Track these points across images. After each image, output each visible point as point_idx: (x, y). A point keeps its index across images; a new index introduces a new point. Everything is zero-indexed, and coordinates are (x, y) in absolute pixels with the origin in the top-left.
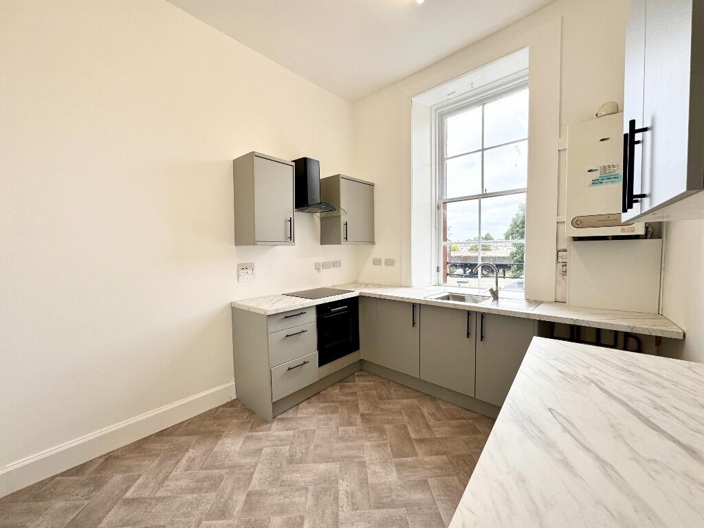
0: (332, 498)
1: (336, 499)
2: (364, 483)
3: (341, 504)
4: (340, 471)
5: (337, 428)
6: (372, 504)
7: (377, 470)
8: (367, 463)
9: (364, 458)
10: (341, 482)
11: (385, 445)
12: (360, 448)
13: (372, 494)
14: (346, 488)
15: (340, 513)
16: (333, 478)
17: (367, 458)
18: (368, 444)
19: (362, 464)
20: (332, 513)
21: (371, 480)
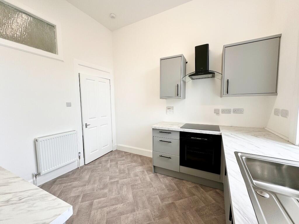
0: (114, 203)
1: (113, 205)
2: (122, 214)
3: (110, 207)
4: (128, 203)
5: (157, 195)
6: (109, 220)
7: (129, 218)
8: (135, 213)
9: (138, 210)
10: (122, 204)
11: (150, 220)
12: (144, 207)
13: (115, 218)
14: (118, 207)
15: (106, 208)
16: (124, 201)
17: (137, 212)
18: (148, 211)
19: (133, 211)
20: (106, 205)
21: (123, 217)
